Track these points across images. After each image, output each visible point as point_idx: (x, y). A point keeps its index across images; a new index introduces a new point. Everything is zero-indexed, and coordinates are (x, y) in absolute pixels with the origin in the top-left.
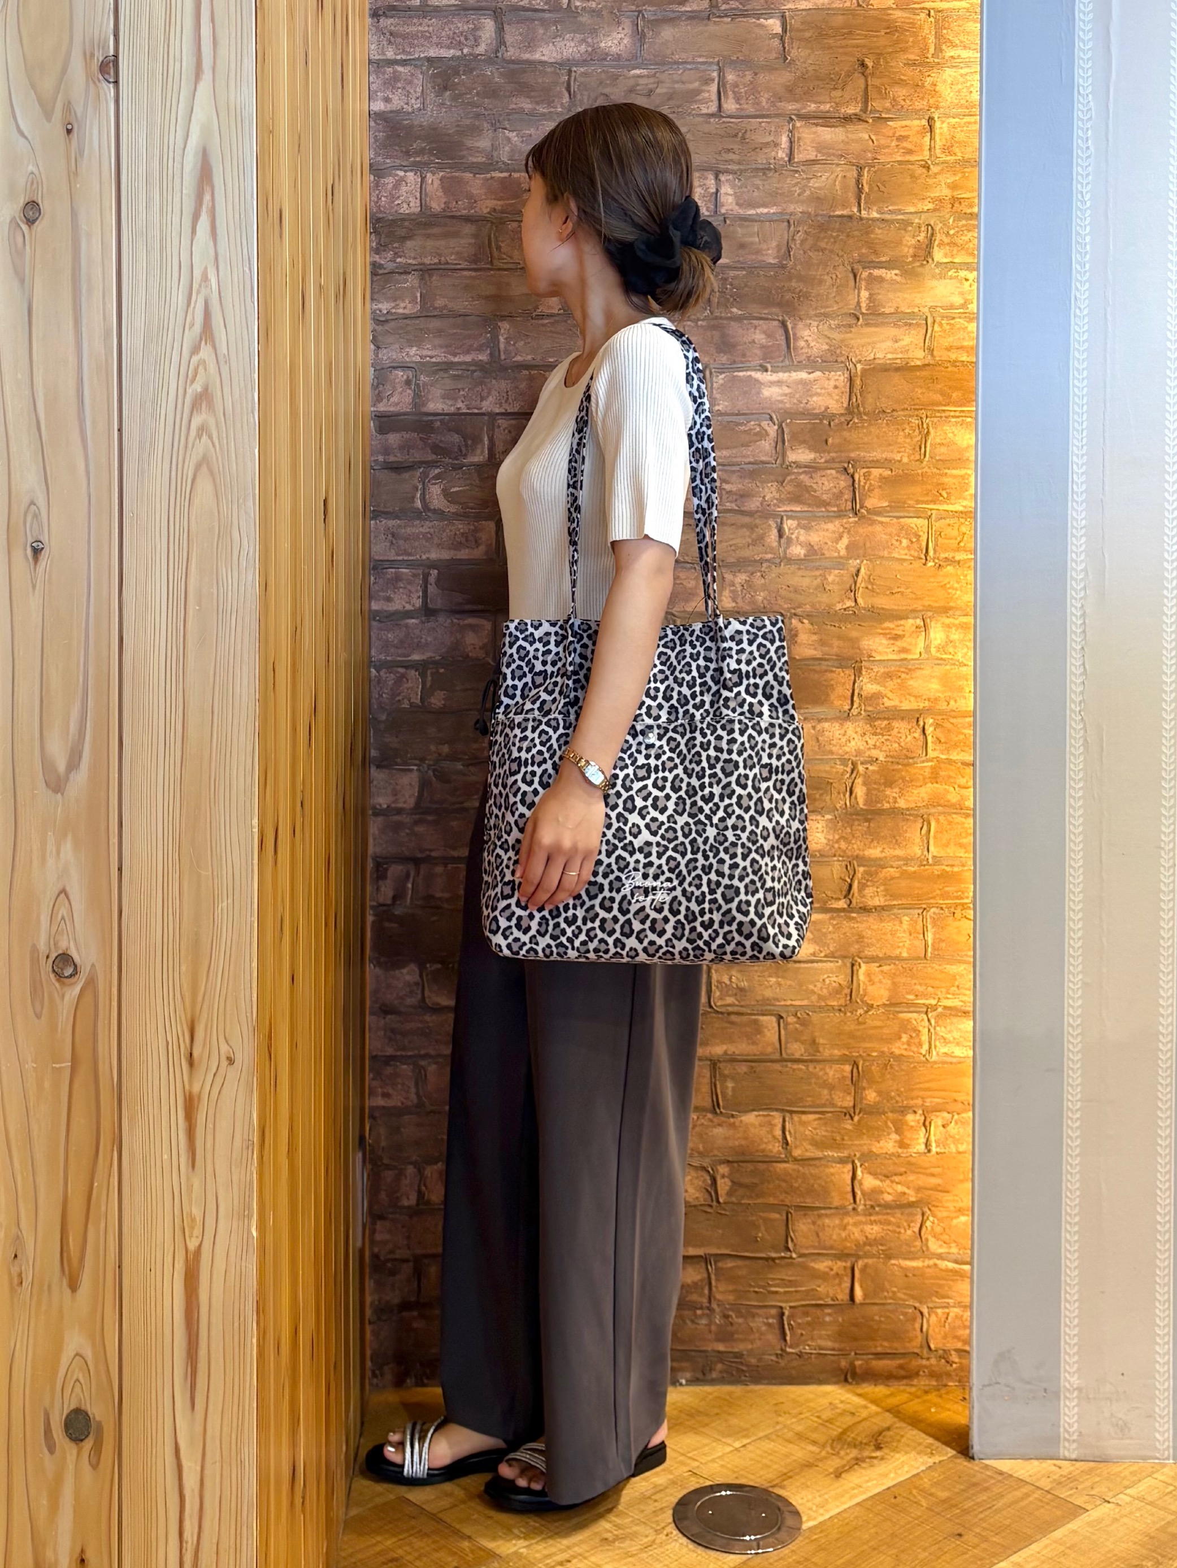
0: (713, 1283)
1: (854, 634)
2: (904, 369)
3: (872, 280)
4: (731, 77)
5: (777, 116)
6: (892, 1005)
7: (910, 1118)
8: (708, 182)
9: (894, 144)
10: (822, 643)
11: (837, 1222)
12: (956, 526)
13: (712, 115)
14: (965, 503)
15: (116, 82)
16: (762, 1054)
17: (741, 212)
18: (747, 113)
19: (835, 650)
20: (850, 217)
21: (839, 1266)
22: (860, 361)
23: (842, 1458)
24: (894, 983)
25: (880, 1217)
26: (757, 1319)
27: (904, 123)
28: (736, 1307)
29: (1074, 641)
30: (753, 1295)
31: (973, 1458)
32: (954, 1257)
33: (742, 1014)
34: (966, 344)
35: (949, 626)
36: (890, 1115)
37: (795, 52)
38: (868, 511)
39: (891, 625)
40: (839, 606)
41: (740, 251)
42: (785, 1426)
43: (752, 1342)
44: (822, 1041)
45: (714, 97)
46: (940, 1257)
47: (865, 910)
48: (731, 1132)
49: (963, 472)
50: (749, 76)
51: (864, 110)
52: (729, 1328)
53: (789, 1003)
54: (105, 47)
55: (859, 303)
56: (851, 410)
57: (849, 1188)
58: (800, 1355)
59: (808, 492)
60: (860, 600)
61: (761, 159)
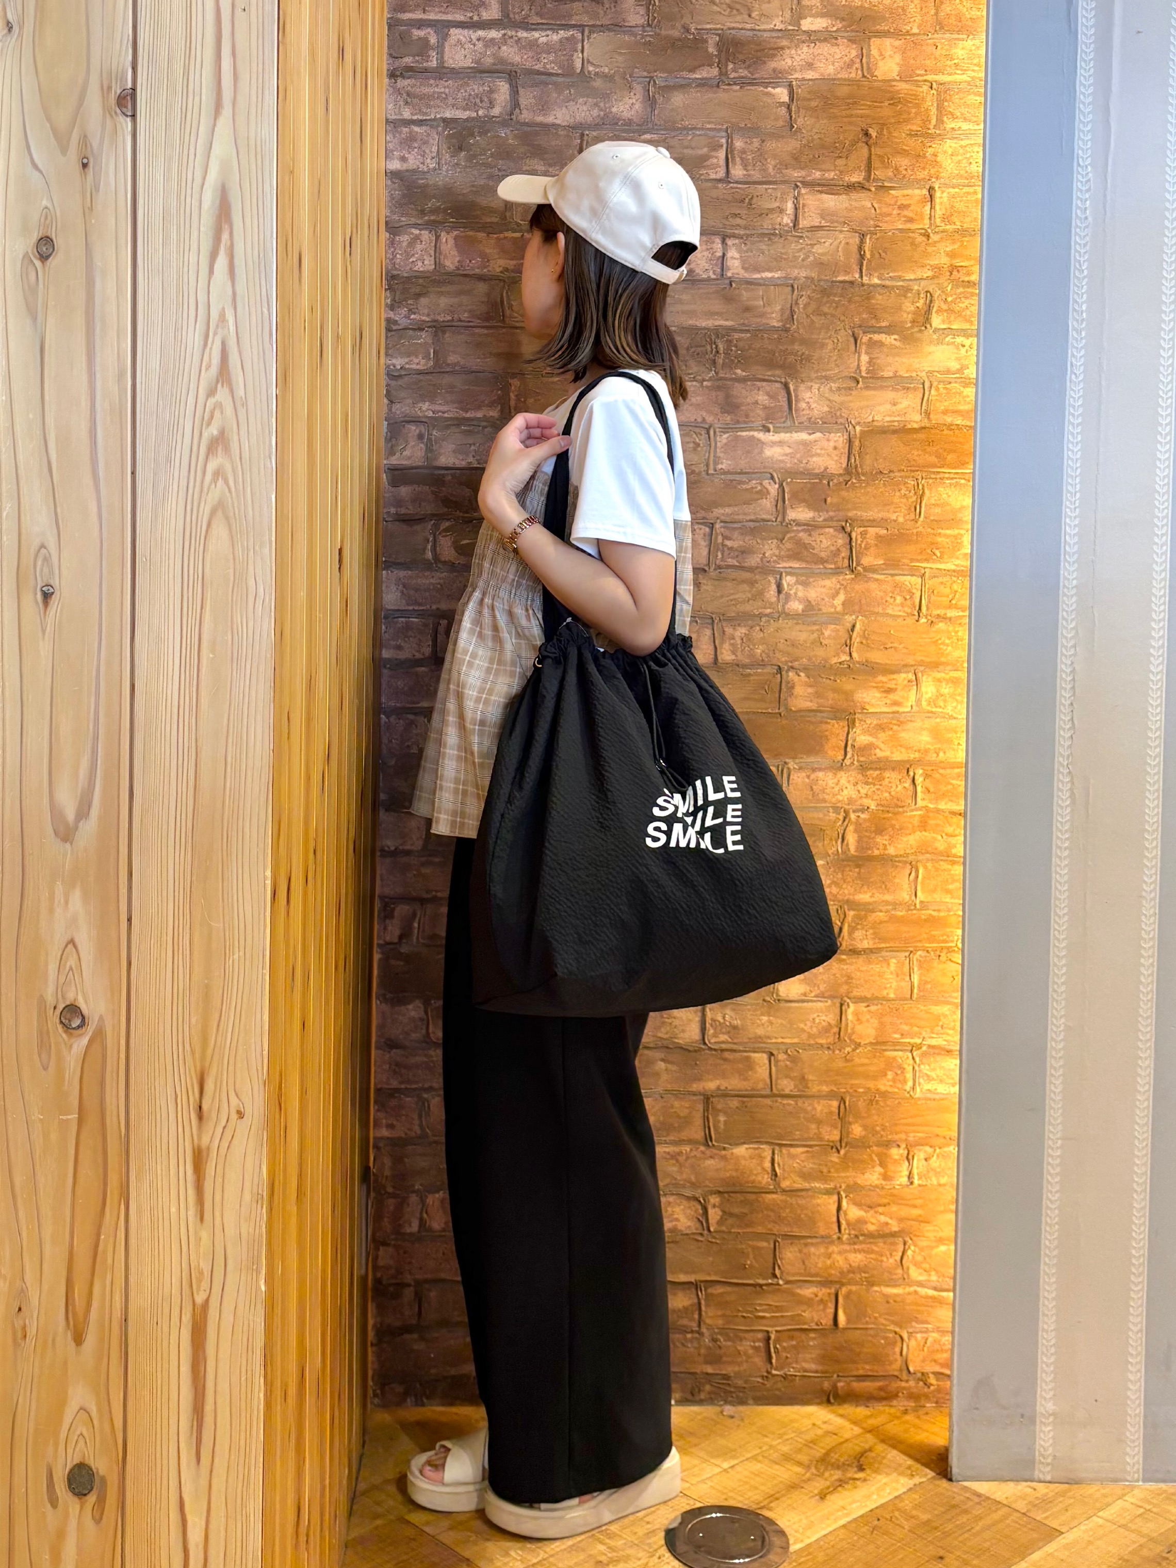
0: (703, 1308)
1: (848, 687)
2: (902, 431)
3: (872, 344)
4: (738, 144)
5: (784, 182)
6: (877, 1043)
7: (895, 1153)
8: (715, 246)
9: (895, 212)
10: (818, 695)
11: (822, 1250)
12: (948, 584)
13: (720, 180)
14: (957, 562)
15: (134, 116)
16: (753, 1089)
17: (747, 275)
18: (755, 179)
19: (830, 702)
20: (852, 283)
21: (823, 1292)
22: (859, 423)
23: (826, 1479)
24: (882, 1024)
25: (863, 1246)
26: (744, 1343)
27: (906, 192)
28: (723, 1331)
29: (1064, 696)
30: (742, 1319)
31: (951, 1480)
32: (933, 1284)
33: (735, 1051)
34: (961, 408)
35: (939, 681)
36: (875, 1148)
37: (800, 121)
38: (865, 569)
39: (884, 679)
40: (834, 660)
41: (747, 315)
42: (771, 1447)
43: (740, 1364)
44: (811, 1077)
45: (722, 162)
46: (921, 1284)
47: (854, 952)
48: (722, 1164)
49: (956, 532)
50: (756, 143)
51: (868, 178)
52: (718, 1352)
53: (780, 1040)
54: (123, 78)
55: (859, 366)
56: (850, 471)
57: (835, 1219)
58: (785, 1377)
59: (806, 548)
60: (855, 655)
61: (767, 224)
